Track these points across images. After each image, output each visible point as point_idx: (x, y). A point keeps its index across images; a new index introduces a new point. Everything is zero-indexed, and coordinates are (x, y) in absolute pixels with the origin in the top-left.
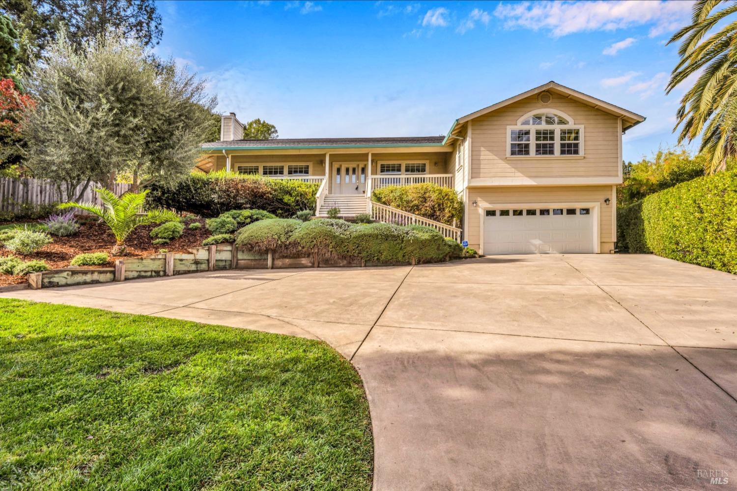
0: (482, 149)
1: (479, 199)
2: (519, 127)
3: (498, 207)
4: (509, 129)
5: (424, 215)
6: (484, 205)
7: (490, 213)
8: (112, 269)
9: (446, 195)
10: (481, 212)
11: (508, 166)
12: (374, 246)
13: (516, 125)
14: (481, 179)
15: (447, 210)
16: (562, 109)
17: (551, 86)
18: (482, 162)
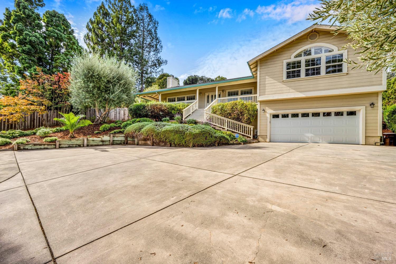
0: (267, 77)
1: (267, 108)
2: (293, 59)
3: (280, 112)
4: (285, 62)
5: (233, 119)
6: (270, 111)
7: (276, 116)
8: (55, 144)
9: (245, 107)
10: (268, 116)
11: (284, 86)
12: (172, 137)
13: (291, 58)
14: (266, 95)
15: (245, 115)
16: (328, 41)
17: (315, 27)
18: (267, 85)
